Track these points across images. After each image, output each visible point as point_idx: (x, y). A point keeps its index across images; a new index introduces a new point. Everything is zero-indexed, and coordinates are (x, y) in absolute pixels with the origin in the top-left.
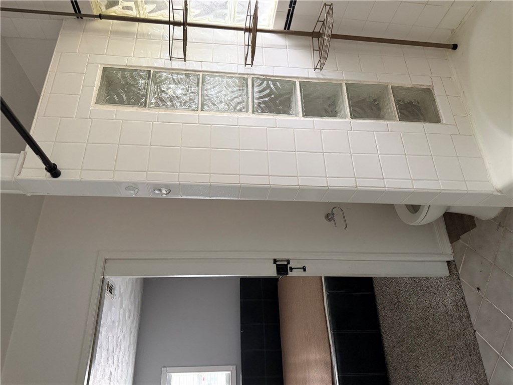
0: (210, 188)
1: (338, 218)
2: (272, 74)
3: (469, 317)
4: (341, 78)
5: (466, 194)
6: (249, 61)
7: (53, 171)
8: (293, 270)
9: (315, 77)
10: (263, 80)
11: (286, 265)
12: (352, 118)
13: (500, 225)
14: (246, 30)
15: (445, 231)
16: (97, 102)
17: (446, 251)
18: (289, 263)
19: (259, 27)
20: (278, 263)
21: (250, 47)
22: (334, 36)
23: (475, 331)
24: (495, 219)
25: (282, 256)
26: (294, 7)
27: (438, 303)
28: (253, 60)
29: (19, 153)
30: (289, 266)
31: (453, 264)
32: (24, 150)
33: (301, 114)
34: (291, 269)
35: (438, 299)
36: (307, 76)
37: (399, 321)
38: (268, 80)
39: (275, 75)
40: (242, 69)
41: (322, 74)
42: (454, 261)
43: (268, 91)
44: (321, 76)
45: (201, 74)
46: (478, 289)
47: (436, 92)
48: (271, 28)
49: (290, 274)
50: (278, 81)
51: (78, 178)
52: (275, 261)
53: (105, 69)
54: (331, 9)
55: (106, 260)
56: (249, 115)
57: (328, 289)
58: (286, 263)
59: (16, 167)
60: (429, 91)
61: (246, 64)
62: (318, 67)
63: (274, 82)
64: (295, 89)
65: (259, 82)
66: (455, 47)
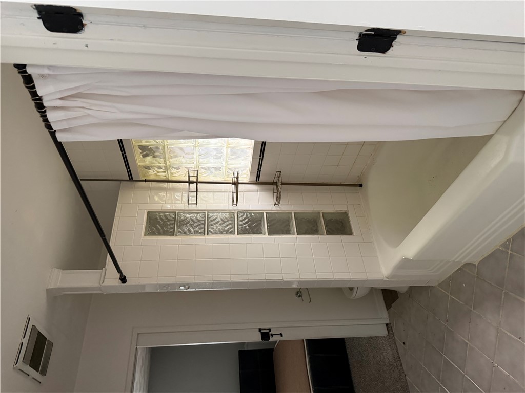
0: (213, 284)
1: (304, 295)
2: (249, 209)
3: (401, 365)
4: (291, 209)
5: (366, 280)
6: (235, 202)
7: (123, 280)
8: (274, 336)
9: (275, 209)
10: (244, 213)
11: (268, 333)
12: (298, 235)
13: (409, 297)
14: (233, 183)
15: (383, 301)
16: (145, 235)
17: (384, 316)
18: (270, 331)
19: (239, 182)
20: (262, 331)
21: (235, 194)
22: (283, 184)
23: (405, 375)
24: (407, 292)
25: (265, 326)
26: (260, 171)
27: (384, 357)
28: (237, 203)
29: (102, 269)
30: (270, 333)
31: (389, 326)
32: (105, 267)
33: (267, 233)
34: (272, 335)
35: (384, 354)
36: (270, 209)
37: (364, 375)
38: (247, 213)
39: (251, 209)
40: (231, 207)
41: (280, 207)
42: (390, 323)
43: (247, 220)
44: (279, 209)
45: (206, 212)
46: (404, 343)
47: (350, 215)
48: (248, 182)
49: (272, 339)
50: (253, 213)
51: (137, 283)
52: (260, 330)
53: (148, 213)
54: (280, 175)
55: (138, 334)
56: (236, 236)
57: (309, 353)
58: (268, 331)
59: (101, 278)
60: (345, 214)
61: (233, 204)
62: (277, 203)
63: (250, 213)
64: (264, 218)
65: (241, 214)
66: (361, 185)
